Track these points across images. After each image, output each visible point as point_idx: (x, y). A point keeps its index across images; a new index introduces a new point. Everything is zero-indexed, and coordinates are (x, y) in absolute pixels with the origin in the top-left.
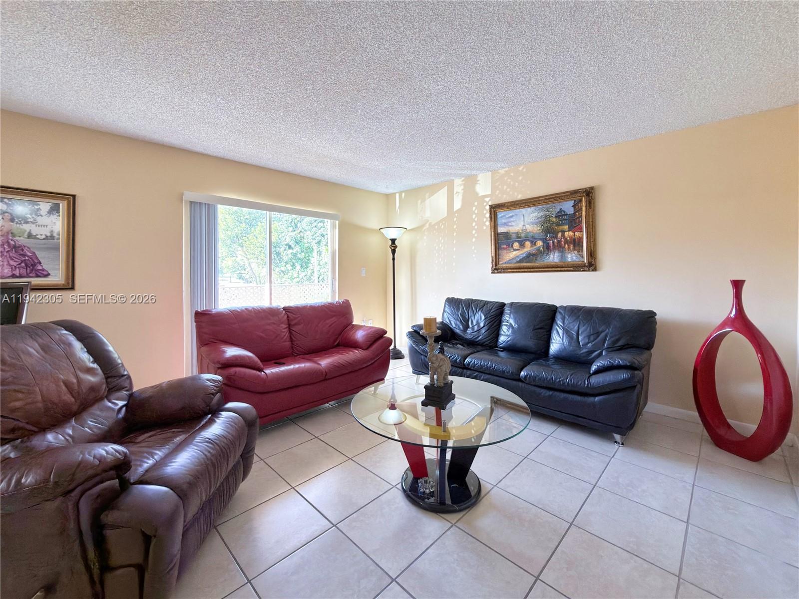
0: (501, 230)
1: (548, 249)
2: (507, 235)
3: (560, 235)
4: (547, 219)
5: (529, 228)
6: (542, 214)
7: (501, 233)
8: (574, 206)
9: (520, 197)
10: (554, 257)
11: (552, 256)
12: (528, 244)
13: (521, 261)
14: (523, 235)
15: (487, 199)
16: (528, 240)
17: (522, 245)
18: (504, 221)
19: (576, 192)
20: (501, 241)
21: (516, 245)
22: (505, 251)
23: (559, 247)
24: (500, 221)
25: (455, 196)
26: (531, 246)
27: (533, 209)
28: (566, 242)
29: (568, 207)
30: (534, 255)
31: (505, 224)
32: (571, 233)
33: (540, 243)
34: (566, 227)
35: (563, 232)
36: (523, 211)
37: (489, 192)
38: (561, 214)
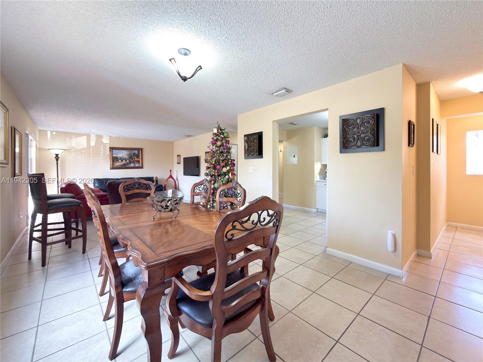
0: (114, 156)
1: (130, 162)
2: (116, 158)
3: (134, 159)
4: (130, 154)
5: (125, 156)
6: (129, 153)
7: (114, 157)
8: (138, 152)
9: (120, 146)
10: (132, 165)
11: (131, 165)
12: (124, 161)
13: (121, 166)
14: (122, 158)
15: (108, 145)
16: (124, 160)
17: (122, 161)
18: (115, 153)
19: (138, 149)
20: (114, 160)
21: (120, 161)
22: (116, 162)
23: (134, 162)
24: (114, 153)
25: (91, 141)
26: (125, 162)
27: (126, 151)
28: (136, 161)
29: (136, 152)
30: (126, 164)
31: (116, 154)
32: (137, 159)
33: (128, 161)
34: (136, 157)
35: (135, 158)
36: (123, 151)
37: (109, 143)
38: (134, 154)
